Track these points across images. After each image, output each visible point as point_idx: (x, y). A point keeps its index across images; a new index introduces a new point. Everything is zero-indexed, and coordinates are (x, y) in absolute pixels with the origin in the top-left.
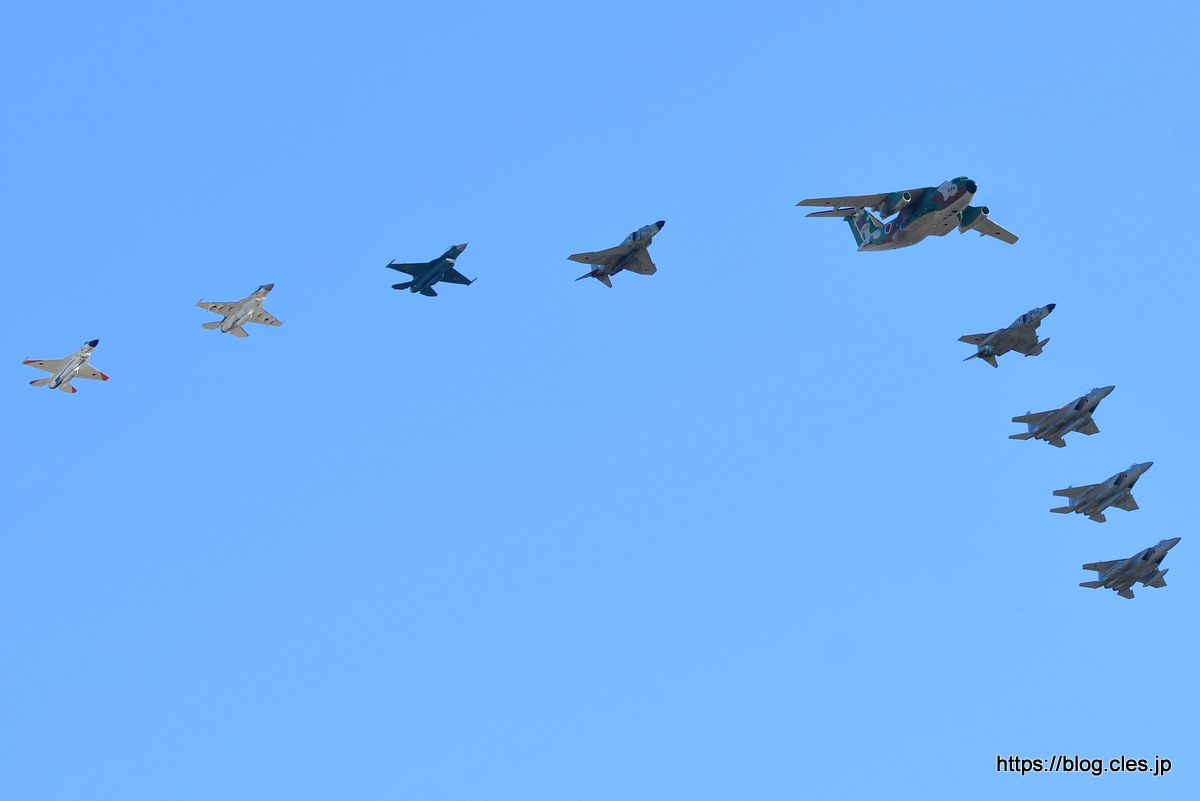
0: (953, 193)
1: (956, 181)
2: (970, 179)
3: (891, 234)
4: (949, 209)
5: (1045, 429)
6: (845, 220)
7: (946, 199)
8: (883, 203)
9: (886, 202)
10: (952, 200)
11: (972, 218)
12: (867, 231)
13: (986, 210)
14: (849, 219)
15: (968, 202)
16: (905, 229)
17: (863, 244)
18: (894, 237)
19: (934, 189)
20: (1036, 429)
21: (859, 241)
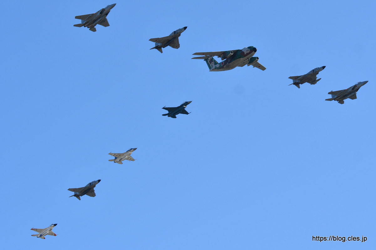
0: (248, 52)
1: (249, 48)
2: (254, 47)
3: (224, 66)
4: (246, 57)
5: (339, 97)
6: (204, 60)
7: (245, 54)
8: (222, 55)
9: (223, 55)
10: (248, 54)
11: (253, 61)
12: (213, 65)
13: (258, 58)
14: (206, 60)
15: (253, 55)
16: (230, 64)
17: (212, 69)
18: (225, 67)
19: (241, 50)
20: (336, 97)
21: (210, 68)
